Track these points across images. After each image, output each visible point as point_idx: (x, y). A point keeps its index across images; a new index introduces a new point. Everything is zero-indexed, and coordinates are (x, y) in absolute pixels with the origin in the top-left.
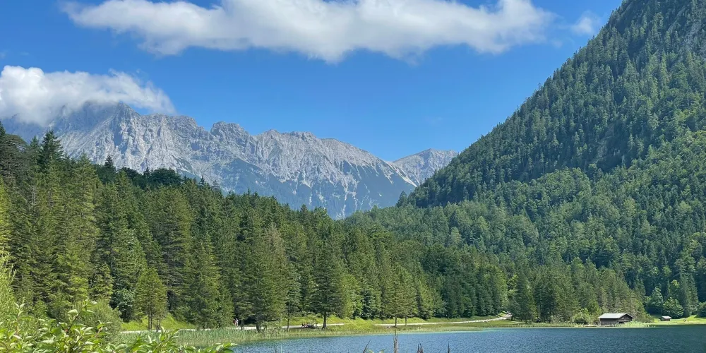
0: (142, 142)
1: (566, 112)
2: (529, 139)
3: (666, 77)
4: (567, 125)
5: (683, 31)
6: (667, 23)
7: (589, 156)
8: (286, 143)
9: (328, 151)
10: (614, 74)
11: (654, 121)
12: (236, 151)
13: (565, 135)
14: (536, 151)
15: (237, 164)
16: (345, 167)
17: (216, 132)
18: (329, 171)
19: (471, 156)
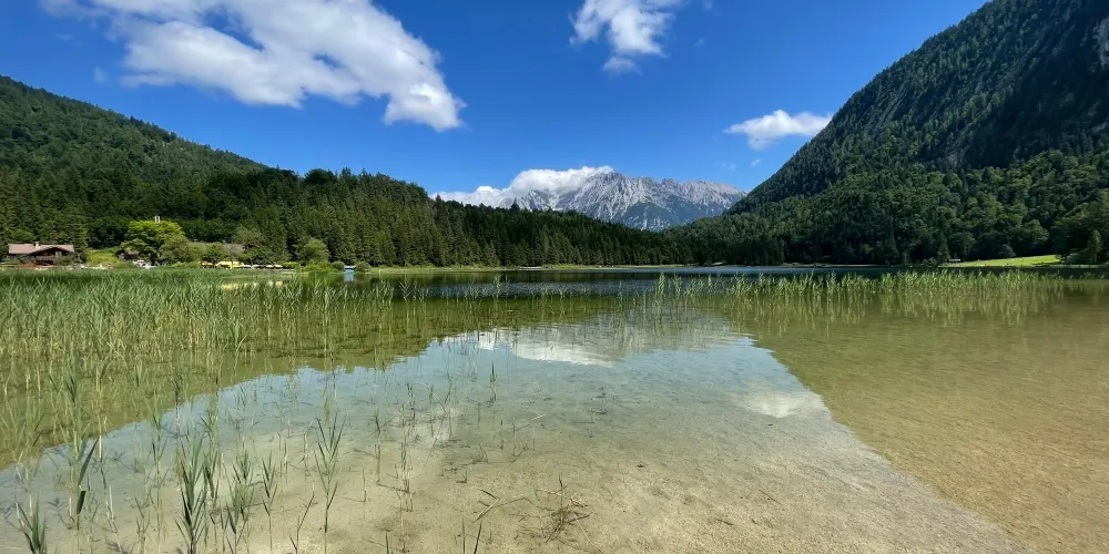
0: (630, 190)
1: (801, 168)
2: (783, 181)
3: (850, 148)
4: (801, 173)
5: (865, 123)
6: (858, 119)
7: (808, 189)
8: (696, 186)
9: (717, 189)
10: (828, 147)
11: (838, 170)
12: (672, 191)
13: (799, 180)
14: (786, 186)
15: (673, 197)
16: (725, 196)
17: (664, 183)
18: (716, 198)
19: (757, 192)
